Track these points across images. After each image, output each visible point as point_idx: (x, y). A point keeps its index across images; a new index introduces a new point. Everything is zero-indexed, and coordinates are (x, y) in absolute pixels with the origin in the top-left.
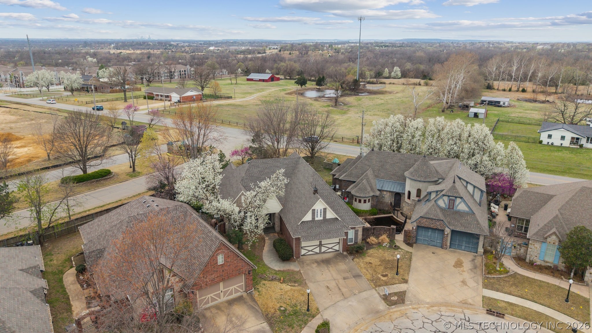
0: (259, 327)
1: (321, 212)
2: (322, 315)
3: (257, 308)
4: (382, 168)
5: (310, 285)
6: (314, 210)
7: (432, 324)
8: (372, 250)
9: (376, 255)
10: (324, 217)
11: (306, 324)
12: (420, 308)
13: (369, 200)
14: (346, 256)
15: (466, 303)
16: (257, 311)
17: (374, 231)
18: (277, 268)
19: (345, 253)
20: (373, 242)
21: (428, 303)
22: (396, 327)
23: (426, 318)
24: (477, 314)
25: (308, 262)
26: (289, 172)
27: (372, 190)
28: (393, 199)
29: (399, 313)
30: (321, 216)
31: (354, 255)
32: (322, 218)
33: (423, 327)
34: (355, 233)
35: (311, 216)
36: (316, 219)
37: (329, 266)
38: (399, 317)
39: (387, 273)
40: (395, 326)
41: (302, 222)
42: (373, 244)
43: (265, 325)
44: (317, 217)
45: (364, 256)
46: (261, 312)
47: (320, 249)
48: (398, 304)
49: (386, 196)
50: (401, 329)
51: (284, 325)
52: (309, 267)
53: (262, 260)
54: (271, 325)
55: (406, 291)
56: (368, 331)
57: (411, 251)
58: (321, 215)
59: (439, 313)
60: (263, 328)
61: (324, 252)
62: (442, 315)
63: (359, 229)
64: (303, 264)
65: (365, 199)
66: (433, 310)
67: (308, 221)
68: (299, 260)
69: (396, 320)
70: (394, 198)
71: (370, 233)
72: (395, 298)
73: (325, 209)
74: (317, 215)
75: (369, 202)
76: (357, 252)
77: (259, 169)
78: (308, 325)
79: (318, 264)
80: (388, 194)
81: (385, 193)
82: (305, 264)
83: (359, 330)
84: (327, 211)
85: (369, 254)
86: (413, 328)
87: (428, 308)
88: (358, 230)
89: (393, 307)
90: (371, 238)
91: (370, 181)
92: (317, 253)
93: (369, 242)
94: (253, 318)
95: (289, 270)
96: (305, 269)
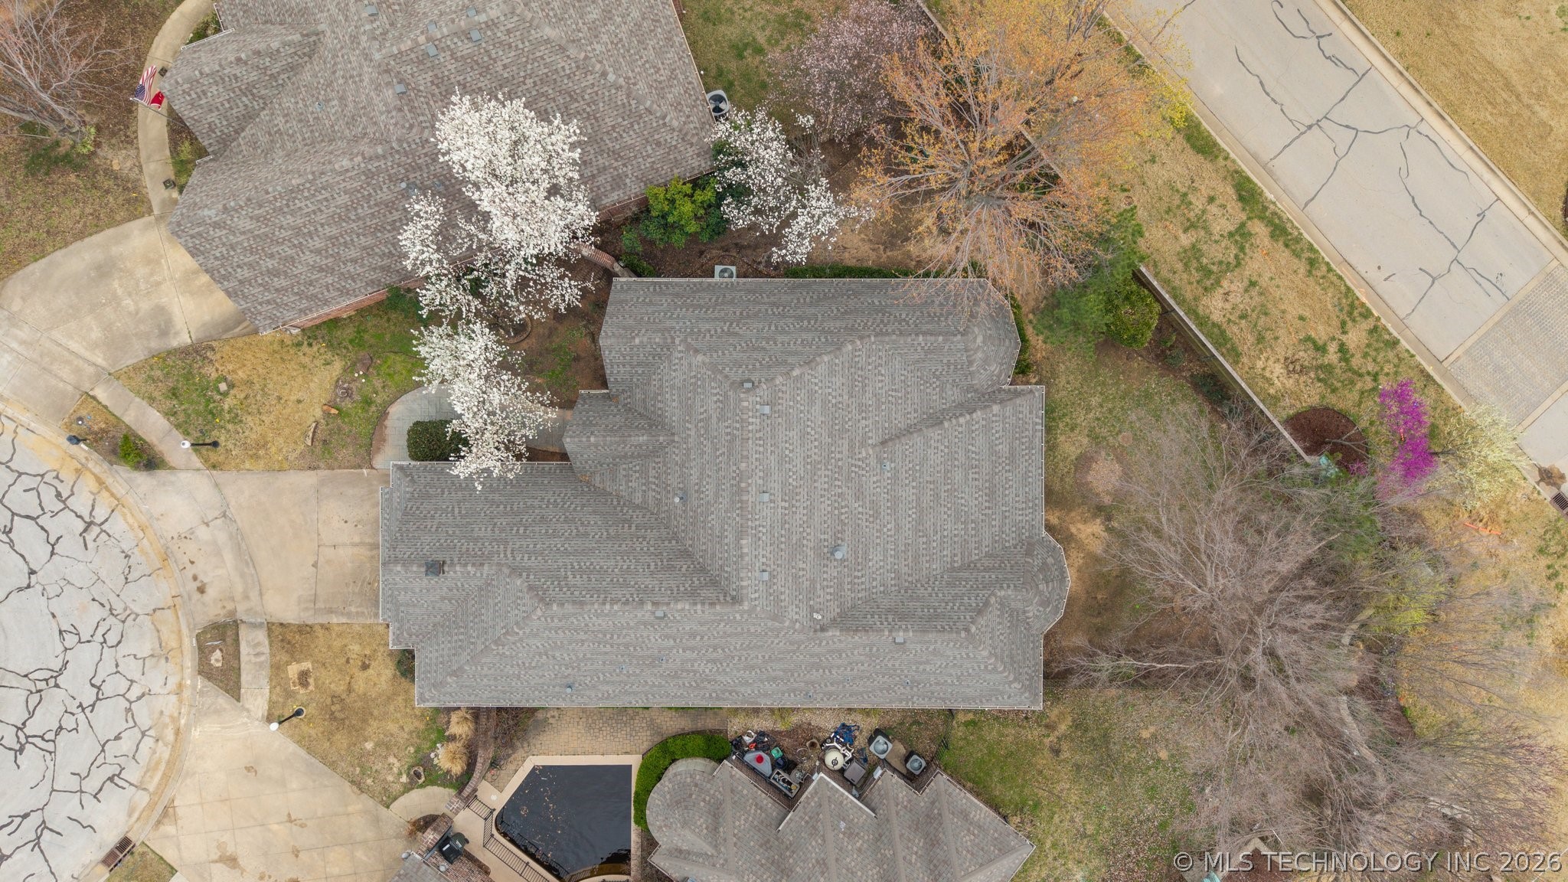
0: (179, 322)
2: (198, 470)
3: (237, 330)
5: (309, 479)
7: (123, 696)
11: (178, 426)
12: (180, 701)
15: (165, 813)
16: (226, 331)
18: (396, 410)
21: (188, 726)
22: (133, 616)
23: (143, 695)
24: (130, 815)
29: (174, 644)
33: (118, 672)
38: (159, 638)
39: (311, 688)
40: (137, 615)
43: (182, 339)
46: (224, 337)
48: (200, 659)
50: (124, 622)
51: (178, 380)
54: (184, 352)
55: (238, 700)
56: (136, 550)
57: (395, 806)
59: (151, 733)
60: (177, 334)
62: (143, 734)
66: (166, 726)
69: (153, 627)
72: (216, 658)
78: (175, 432)
83: (141, 535)
86: (123, 649)
87: (175, 720)
89: (194, 640)
94: (207, 318)
95: (384, 440)
96: (375, 483)
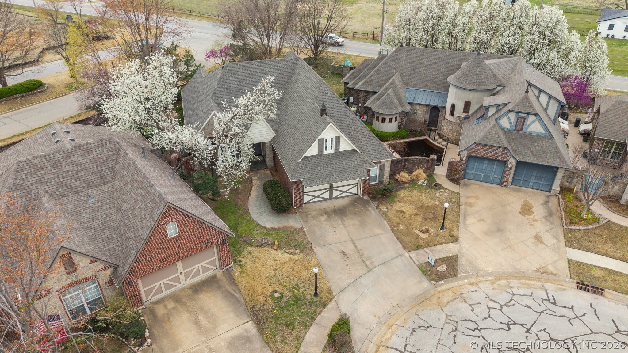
0: (239, 331)
1: (332, 143)
2: (337, 303)
3: (237, 296)
4: (414, 71)
5: (318, 250)
6: (321, 140)
7: (501, 310)
8: (403, 191)
9: (410, 198)
10: (335, 150)
11: (313, 319)
12: (480, 282)
13: (396, 118)
14: (367, 202)
15: (545, 273)
16: (239, 302)
17: (405, 163)
18: (269, 225)
19: (366, 198)
20: (404, 180)
21: (490, 274)
22: (449, 317)
23: (491, 300)
24: (565, 289)
25: (314, 213)
26: (284, 81)
27: (401, 103)
28: (428, 116)
29: (450, 293)
30: (332, 149)
31: (378, 200)
32: (333, 151)
33: (489, 316)
34: (380, 169)
35: (317, 149)
36: (325, 152)
37: (344, 218)
38: (452, 300)
39: (427, 227)
40: (447, 315)
41: (305, 158)
42: (404, 183)
43: (250, 327)
44: (326, 149)
45: (393, 200)
46: (243, 302)
47: (331, 194)
48: (449, 277)
49: (419, 112)
50: (457, 322)
51: (280, 324)
52: (315, 222)
53: (247, 212)
54: (259, 324)
55: (457, 255)
56: (407, 326)
57: (458, 192)
58: (332, 146)
59: (509, 290)
60: (247, 331)
61: (336, 198)
62: (514, 295)
63: (386, 163)
64: (307, 216)
65: (391, 117)
66: (499, 285)
67: (312, 156)
68: (300, 210)
69: (448, 305)
70: (429, 113)
71: (400, 166)
72: (442, 268)
73: (338, 138)
74: (326, 146)
75: (396, 120)
76: (383, 195)
77: (239, 77)
78: (317, 321)
79: (328, 217)
80: (423, 108)
81: (418, 107)
82: (310, 216)
83: (394, 326)
84: (341, 140)
85: (400, 197)
86: (474, 318)
87: (492, 283)
88: (384, 165)
89: (441, 283)
90: (401, 173)
91: (398, 91)
92: (326, 199)
93: (399, 180)
94: (232, 315)
95: (286, 226)
96: (310, 225)
